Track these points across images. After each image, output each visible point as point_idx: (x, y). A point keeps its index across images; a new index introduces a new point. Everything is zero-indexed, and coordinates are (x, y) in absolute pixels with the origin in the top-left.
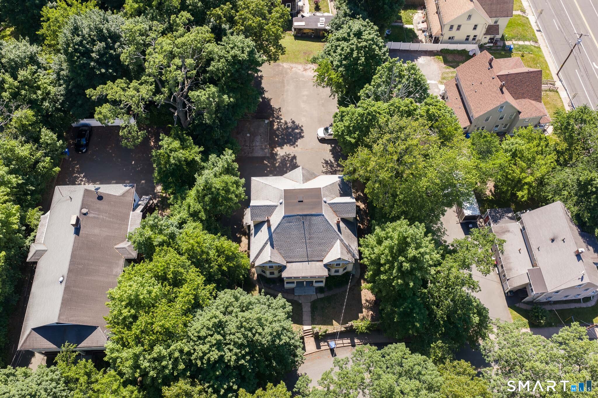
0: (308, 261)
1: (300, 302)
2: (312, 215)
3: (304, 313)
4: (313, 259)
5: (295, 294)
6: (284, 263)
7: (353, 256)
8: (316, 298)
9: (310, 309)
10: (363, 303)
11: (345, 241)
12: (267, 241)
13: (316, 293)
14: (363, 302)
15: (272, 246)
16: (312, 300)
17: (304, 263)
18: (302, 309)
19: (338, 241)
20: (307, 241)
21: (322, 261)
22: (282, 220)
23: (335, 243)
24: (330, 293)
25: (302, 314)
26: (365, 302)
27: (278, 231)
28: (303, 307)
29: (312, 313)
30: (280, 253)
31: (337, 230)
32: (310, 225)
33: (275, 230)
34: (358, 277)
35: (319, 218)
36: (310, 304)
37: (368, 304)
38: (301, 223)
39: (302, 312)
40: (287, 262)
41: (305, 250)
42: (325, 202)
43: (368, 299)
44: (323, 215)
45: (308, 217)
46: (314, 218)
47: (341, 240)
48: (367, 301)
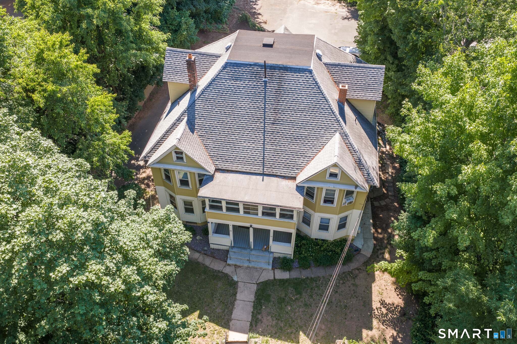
0: (263, 174)
1: (235, 278)
2: (286, 69)
3: (237, 303)
4: (275, 172)
5: (229, 262)
6: (211, 169)
7: (368, 179)
8: (272, 278)
9: (252, 297)
10: (374, 307)
11: (352, 139)
12: (182, 114)
13: (274, 268)
14: (376, 304)
15: (191, 126)
16: (262, 280)
17: (254, 177)
18: (235, 294)
19: (337, 135)
20: (268, 128)
21: (294, 178)
22: (221, 71)
23: (328, 140)
24: (305, 274)
25: (233, 304)
26: (379, 305)
27: (210, 95)
28: (239, 290)
29: (255, 307)
30: (206, 146)
31: (337, 112)
32: (279, 91)
33: (203, 92)
34: (369, 256)
35: (301, 78)
36: (255, 287)
37: (384, 311)
38: (260, 84)
39: (235, 300)
40: (217, 170)
41: (261, 147)
42: (319, 57)
43: (388, 301)
44: (310, 72)
45: (277, 73)
46: (289, 76)
47: (344, 136)
48: (383, 303)
